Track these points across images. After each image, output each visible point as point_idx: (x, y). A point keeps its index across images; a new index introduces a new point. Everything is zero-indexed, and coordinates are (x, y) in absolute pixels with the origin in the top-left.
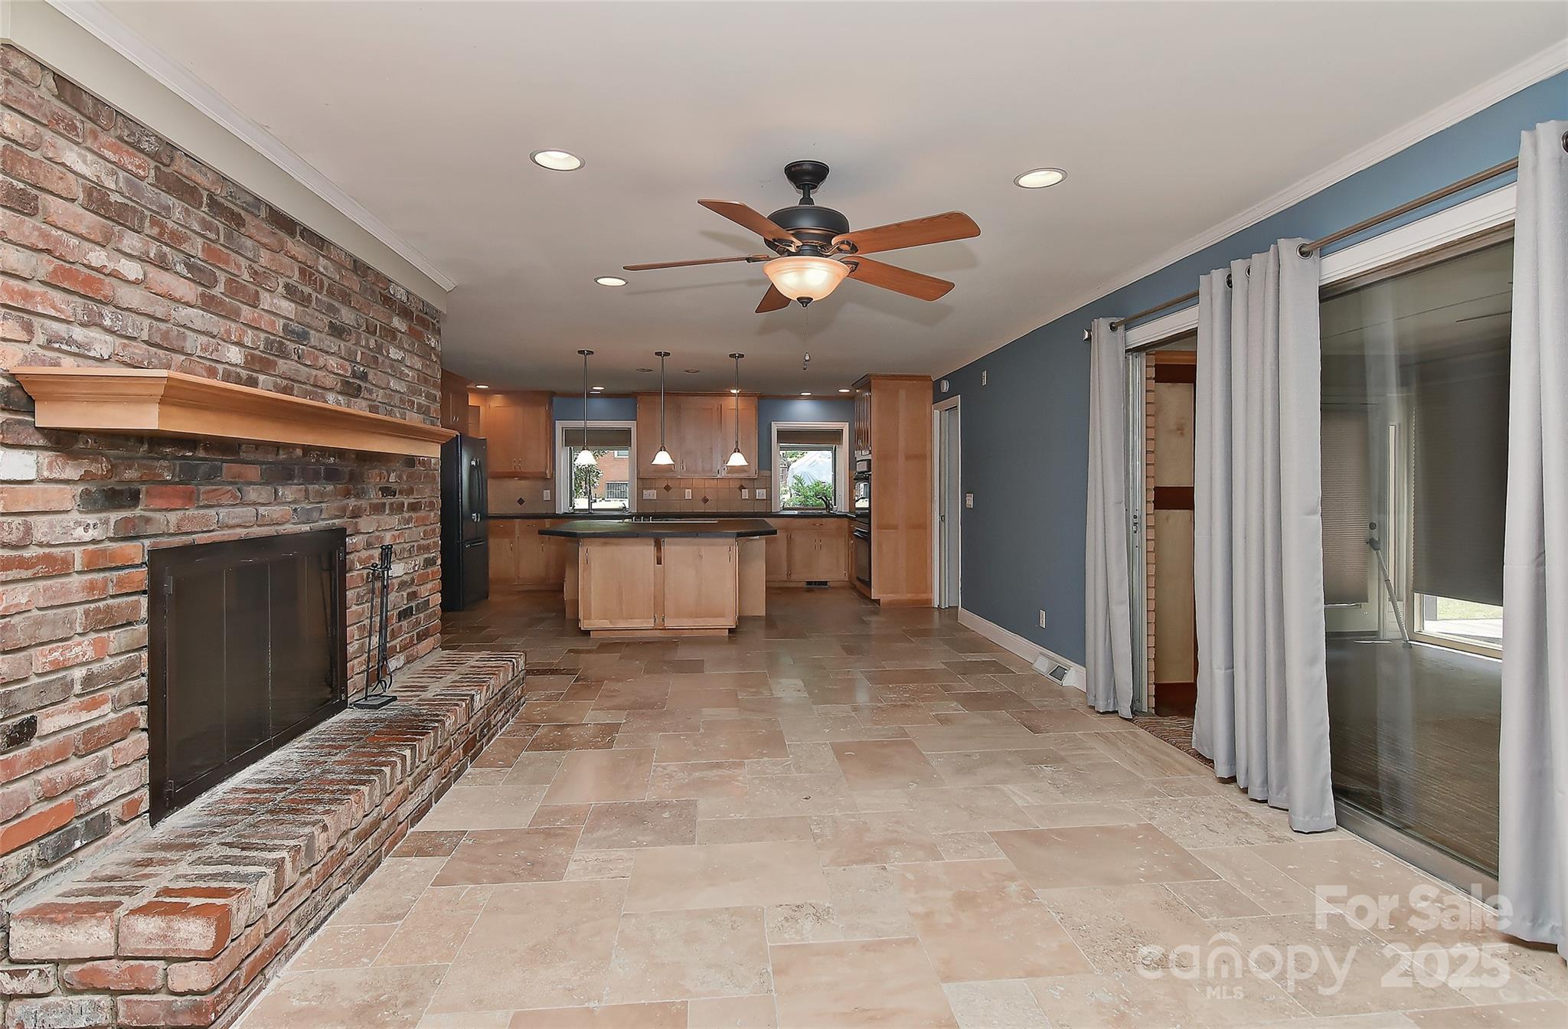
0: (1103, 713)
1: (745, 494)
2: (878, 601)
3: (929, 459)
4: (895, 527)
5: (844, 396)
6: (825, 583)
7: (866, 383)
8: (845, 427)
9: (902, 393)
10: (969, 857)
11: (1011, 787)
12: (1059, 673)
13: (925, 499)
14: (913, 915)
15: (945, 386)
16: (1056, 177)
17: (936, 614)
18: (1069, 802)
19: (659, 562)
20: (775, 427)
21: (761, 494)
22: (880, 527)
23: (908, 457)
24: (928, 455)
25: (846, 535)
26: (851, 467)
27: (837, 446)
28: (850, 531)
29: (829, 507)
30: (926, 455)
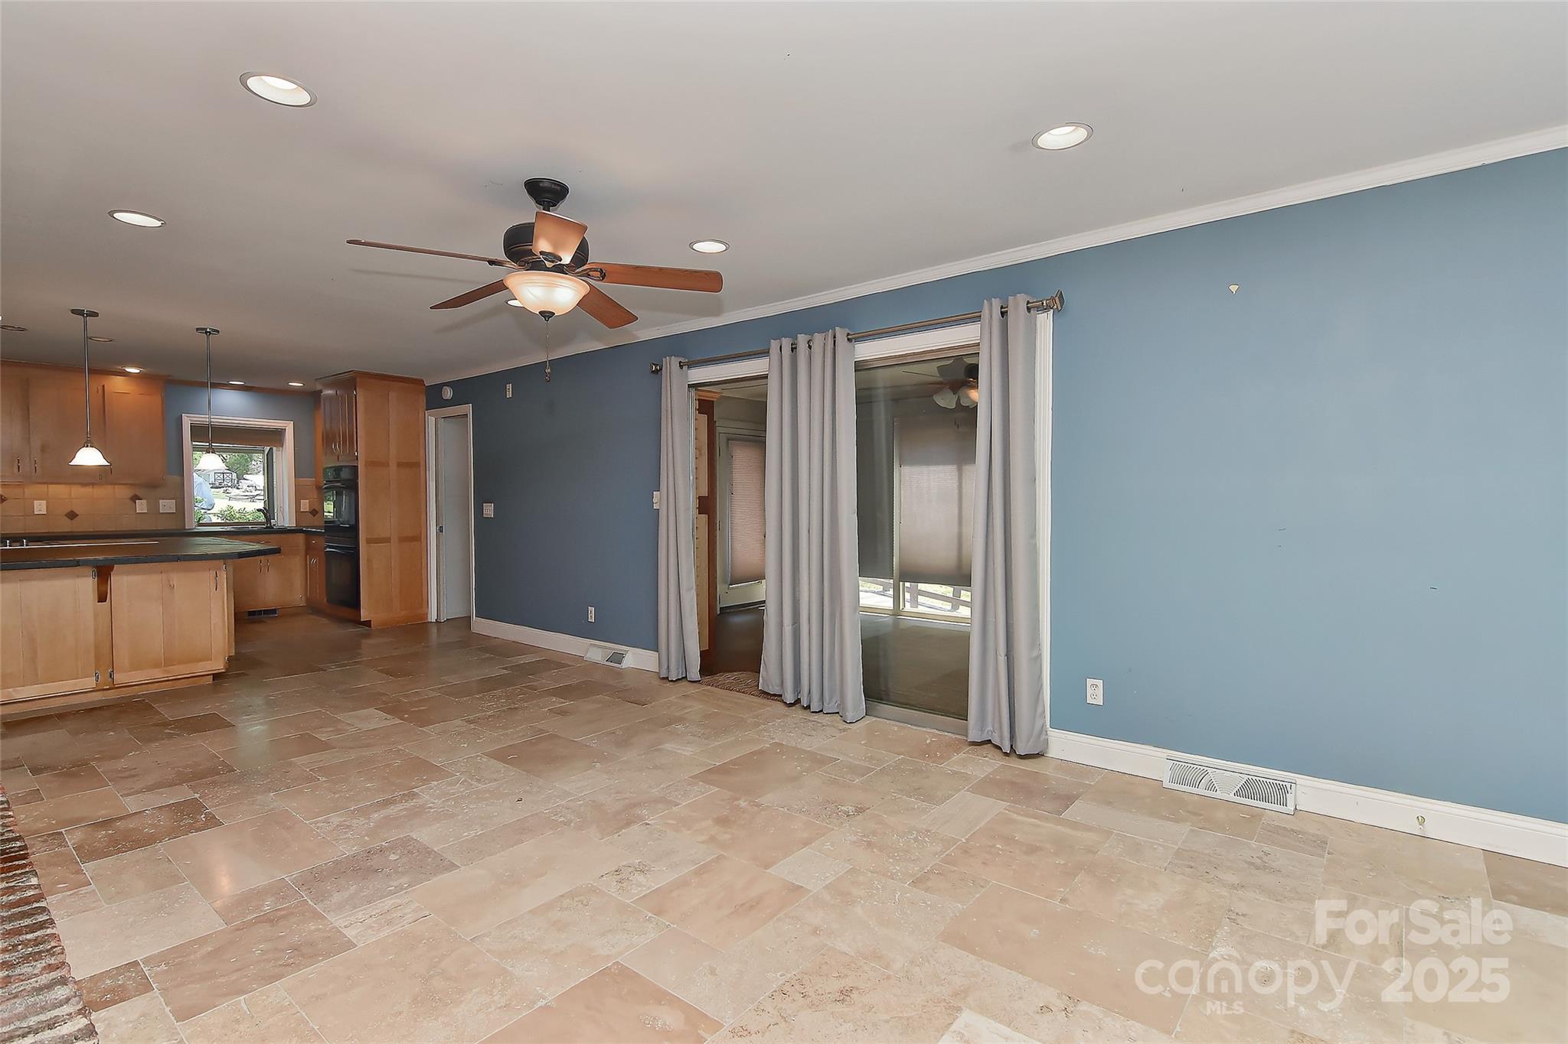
0: (677, 680)
1: (141, 506)
2: (368, 623)
3: (422, 468)
4: (387, 540)
5: (295, 392)
6: (274, 611)
7: (349, 382)
8: (289, 428)
9: (393, 395)
10: (695, 797)
11: (667, 745)
12: (617, 658)
13: (421, 510)
14: (703, 842)
15: (448, 393)
16: (720, 247)
17: (434, 630)
18: (717, 743)
19: (102, 598)
20: (187, 421)
21: (167, 506)
22: (369, 541)
23: (399, 465)
24: (422, 463)
25: (303, 553)
26: (298, 474)
27: (274, 448)
28: (309, 549)
29: (268, 519)
30: (419, 463)
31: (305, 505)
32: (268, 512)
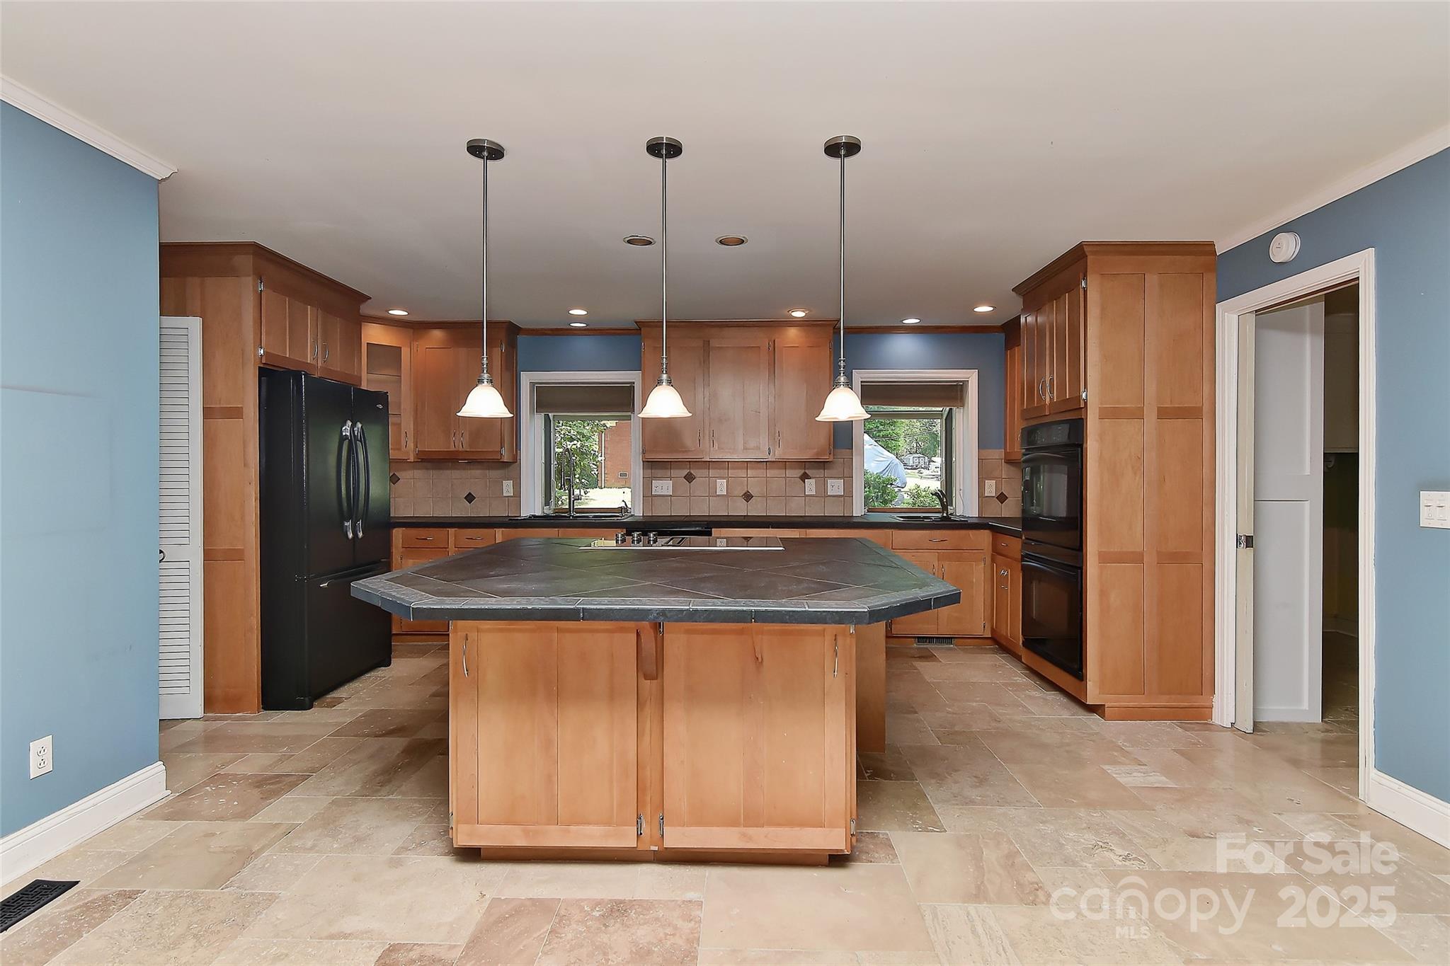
1: (810, 487)
2: (1097, 710)
3: (1207, 419)
4: (1136, 558)
6: (949, 640)
8: (971, 378)
15: (1287, 247)
20: (857, 379)
21: (836, 487)
22: (1104, 557)
23: (1163, 414)
24: (1206, 409)
25: (988, 559)
26: (982, 444)
27: (954, 408)
28: (996, 551)
29: (944, 507)
30: (1200, 409)
31: (991, 488)
32: (945, 496)
